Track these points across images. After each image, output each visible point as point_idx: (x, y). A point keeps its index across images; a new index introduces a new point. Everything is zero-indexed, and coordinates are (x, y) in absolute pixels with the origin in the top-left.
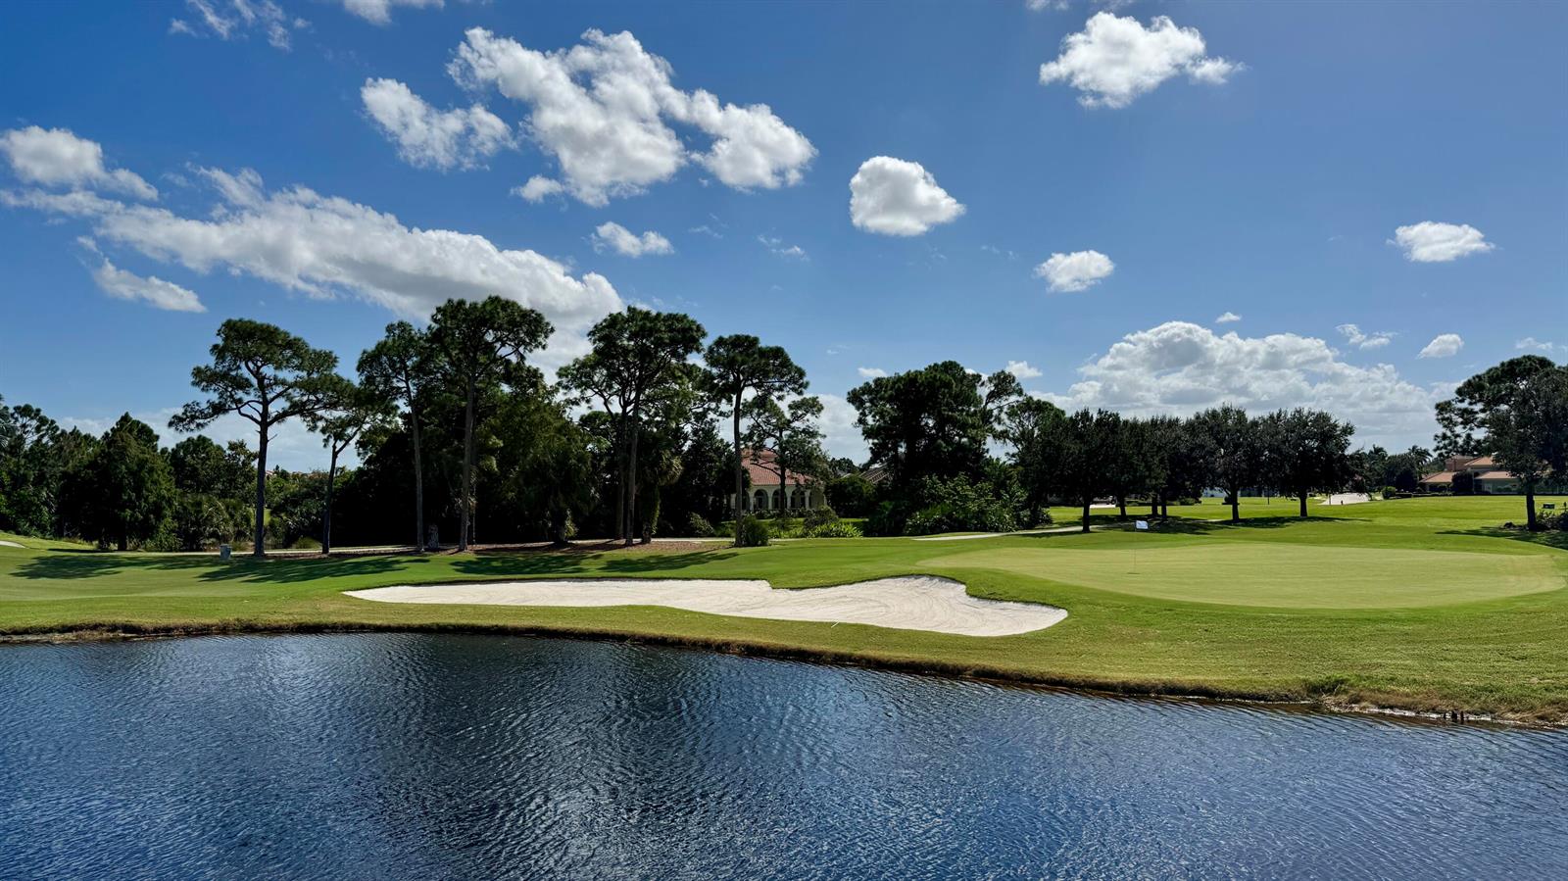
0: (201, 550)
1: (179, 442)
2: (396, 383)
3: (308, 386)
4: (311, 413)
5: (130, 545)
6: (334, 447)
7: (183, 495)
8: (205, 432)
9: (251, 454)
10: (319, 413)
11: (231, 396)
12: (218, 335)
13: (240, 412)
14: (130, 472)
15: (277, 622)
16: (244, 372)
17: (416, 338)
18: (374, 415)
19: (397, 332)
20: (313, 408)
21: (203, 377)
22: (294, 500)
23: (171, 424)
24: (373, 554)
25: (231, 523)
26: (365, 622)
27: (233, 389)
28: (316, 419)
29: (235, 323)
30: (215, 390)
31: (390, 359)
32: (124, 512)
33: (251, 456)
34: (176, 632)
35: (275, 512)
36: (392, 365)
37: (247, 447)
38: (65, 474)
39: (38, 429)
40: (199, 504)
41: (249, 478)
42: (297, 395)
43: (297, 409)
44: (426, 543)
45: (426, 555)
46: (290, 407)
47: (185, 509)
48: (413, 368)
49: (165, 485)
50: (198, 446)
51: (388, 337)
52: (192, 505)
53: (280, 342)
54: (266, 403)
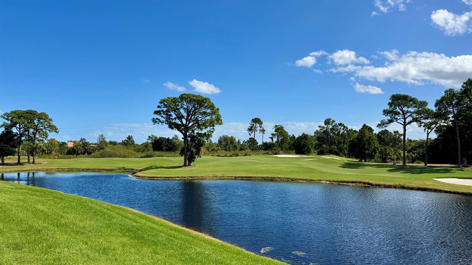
0: (387, 163)
1: (379, 131)
2: (449, 109)
3: (418, 113)
4: (419, 121)
5: (367, 160)
6: (428, 131)
7: (381, 147)
8: (387, 128)
9: (400, 134)
10: (422, 121)
11: (394, 117)
12: (390, 99)
13: (397, 122)
14: (367, 140)
15: (412, 186)
16: (398, 110)
17: (456, 94)
18: (441, 120)
19: (449, 92)
20: (420, 119)
21: (386, 112)
22: (414, 149)
23: (377, 126)
24: (443, 167)
25: (395, 155)
26: (441, 189)
27: (395, 115)
28: (421, 123)
29: (395, 95)
30: (389, 116)
31: (447, 102)
32: (366, 151)
33: (401, 135)
34: (381, 186)
35: (408, 152)
36: (447, 103)
37: (399, 132)
38: (350, 141)
39: (343, 129)
40: (386, 149)
41: (400, 141)
42: (415, 116)
43: (415, 120)
44: (462, 164)
45: (462, 168)
46: (413, 120)
47: (382, 151)
48: (455, 104)
49: (376, 144)
50: (385, 132)
51: (445, 95)
52: (384, 149)
53: (409, 100)
54: (405, 119)
